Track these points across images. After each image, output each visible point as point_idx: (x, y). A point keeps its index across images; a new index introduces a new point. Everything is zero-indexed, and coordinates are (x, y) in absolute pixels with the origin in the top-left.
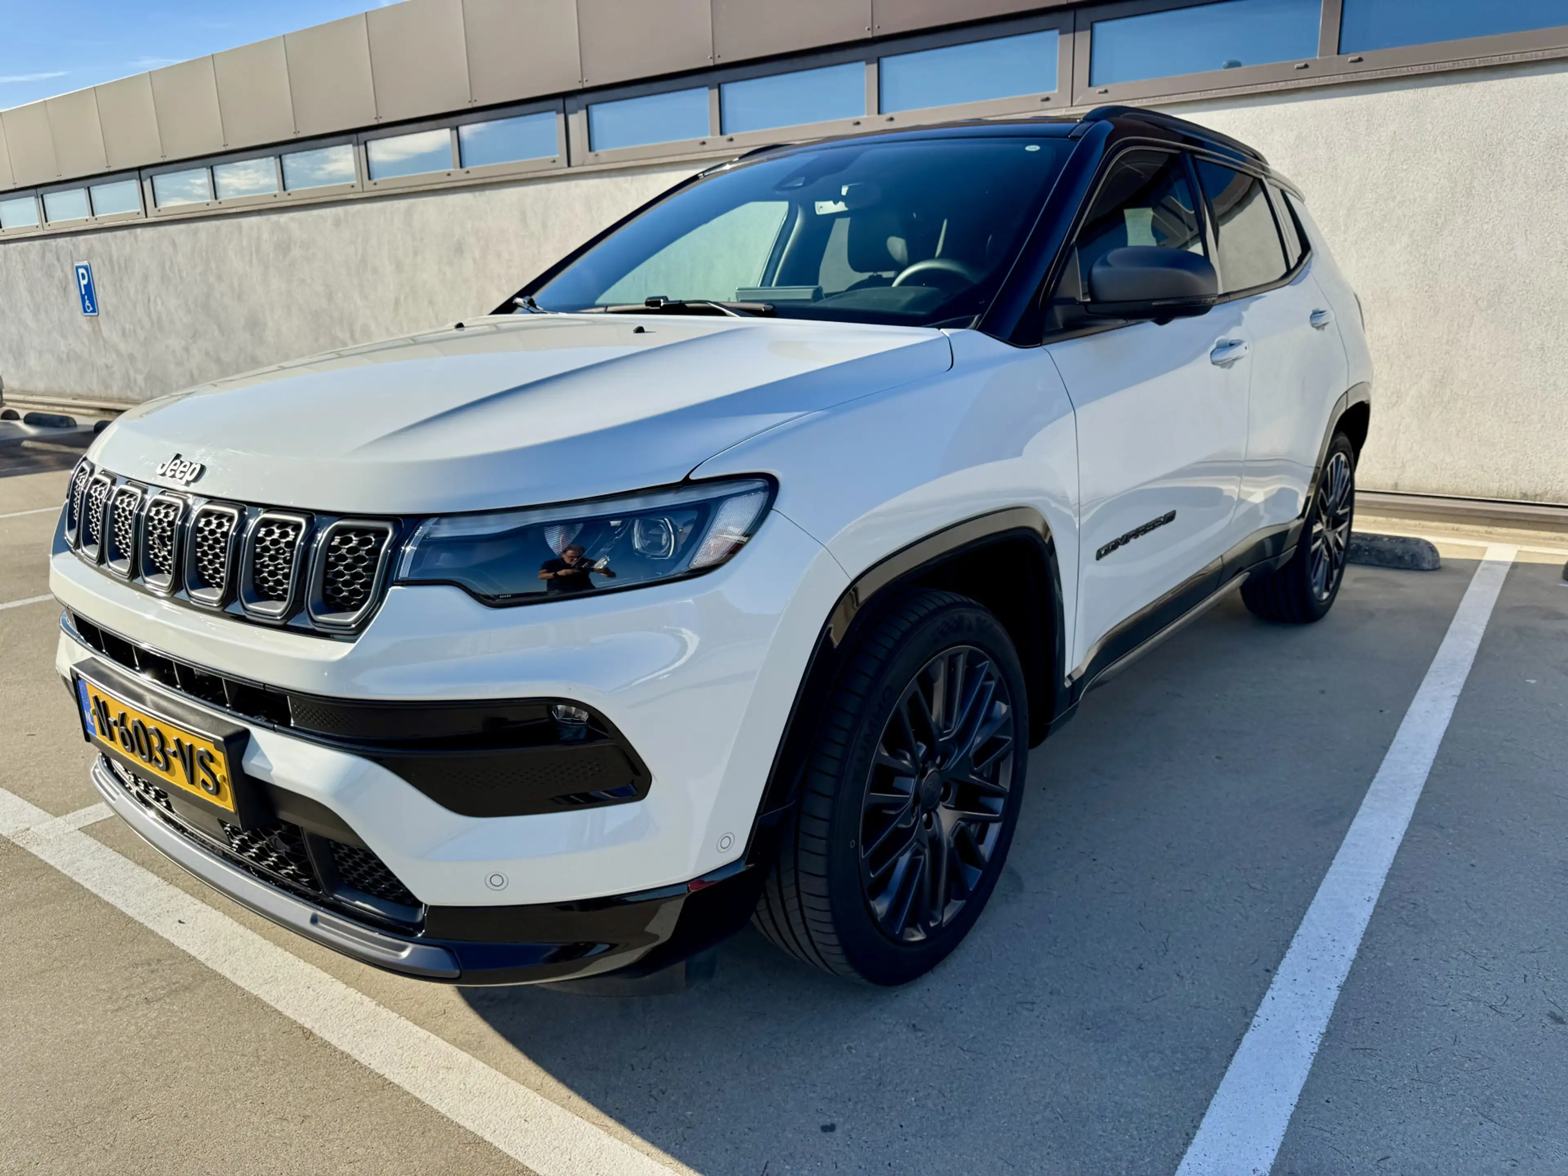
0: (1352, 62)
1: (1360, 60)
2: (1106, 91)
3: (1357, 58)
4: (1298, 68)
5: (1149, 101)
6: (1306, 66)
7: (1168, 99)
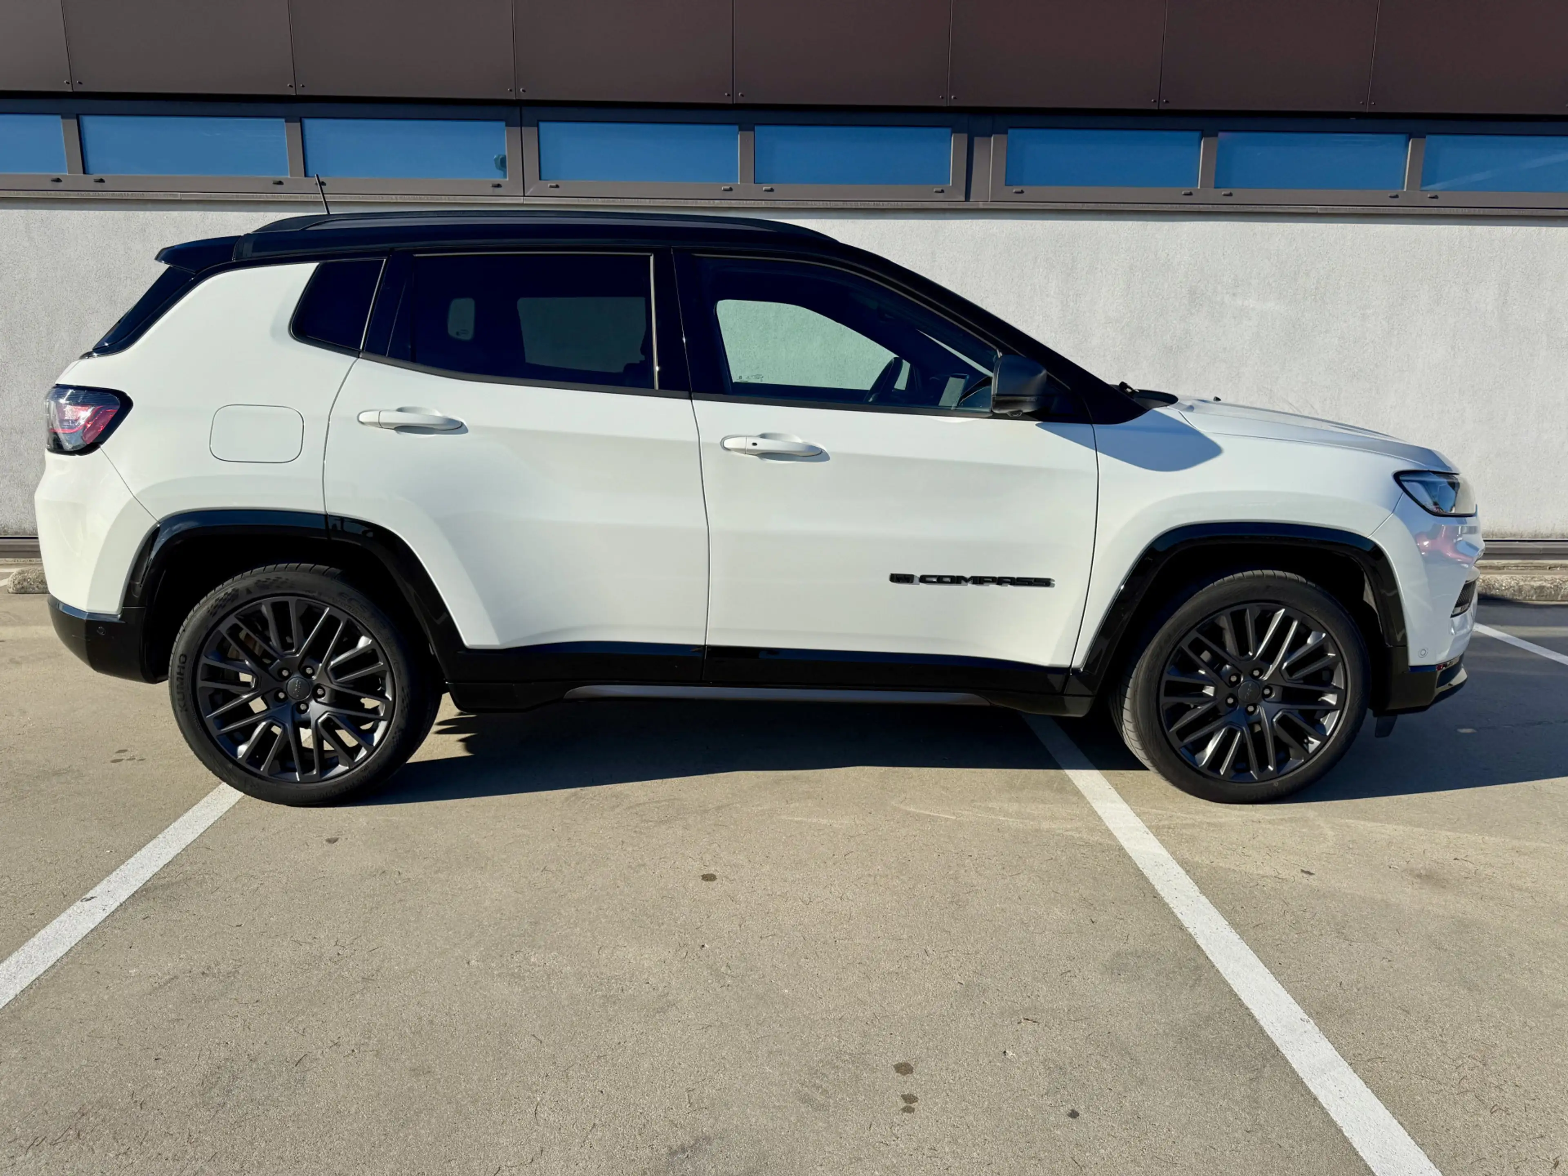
0: (766, 191)
1: (772, 190)
2: (557, 186)
3: (769, 188)
4: (725, 190)
5: (604, 202)
6: (731, 189)
7: (621, 202)
